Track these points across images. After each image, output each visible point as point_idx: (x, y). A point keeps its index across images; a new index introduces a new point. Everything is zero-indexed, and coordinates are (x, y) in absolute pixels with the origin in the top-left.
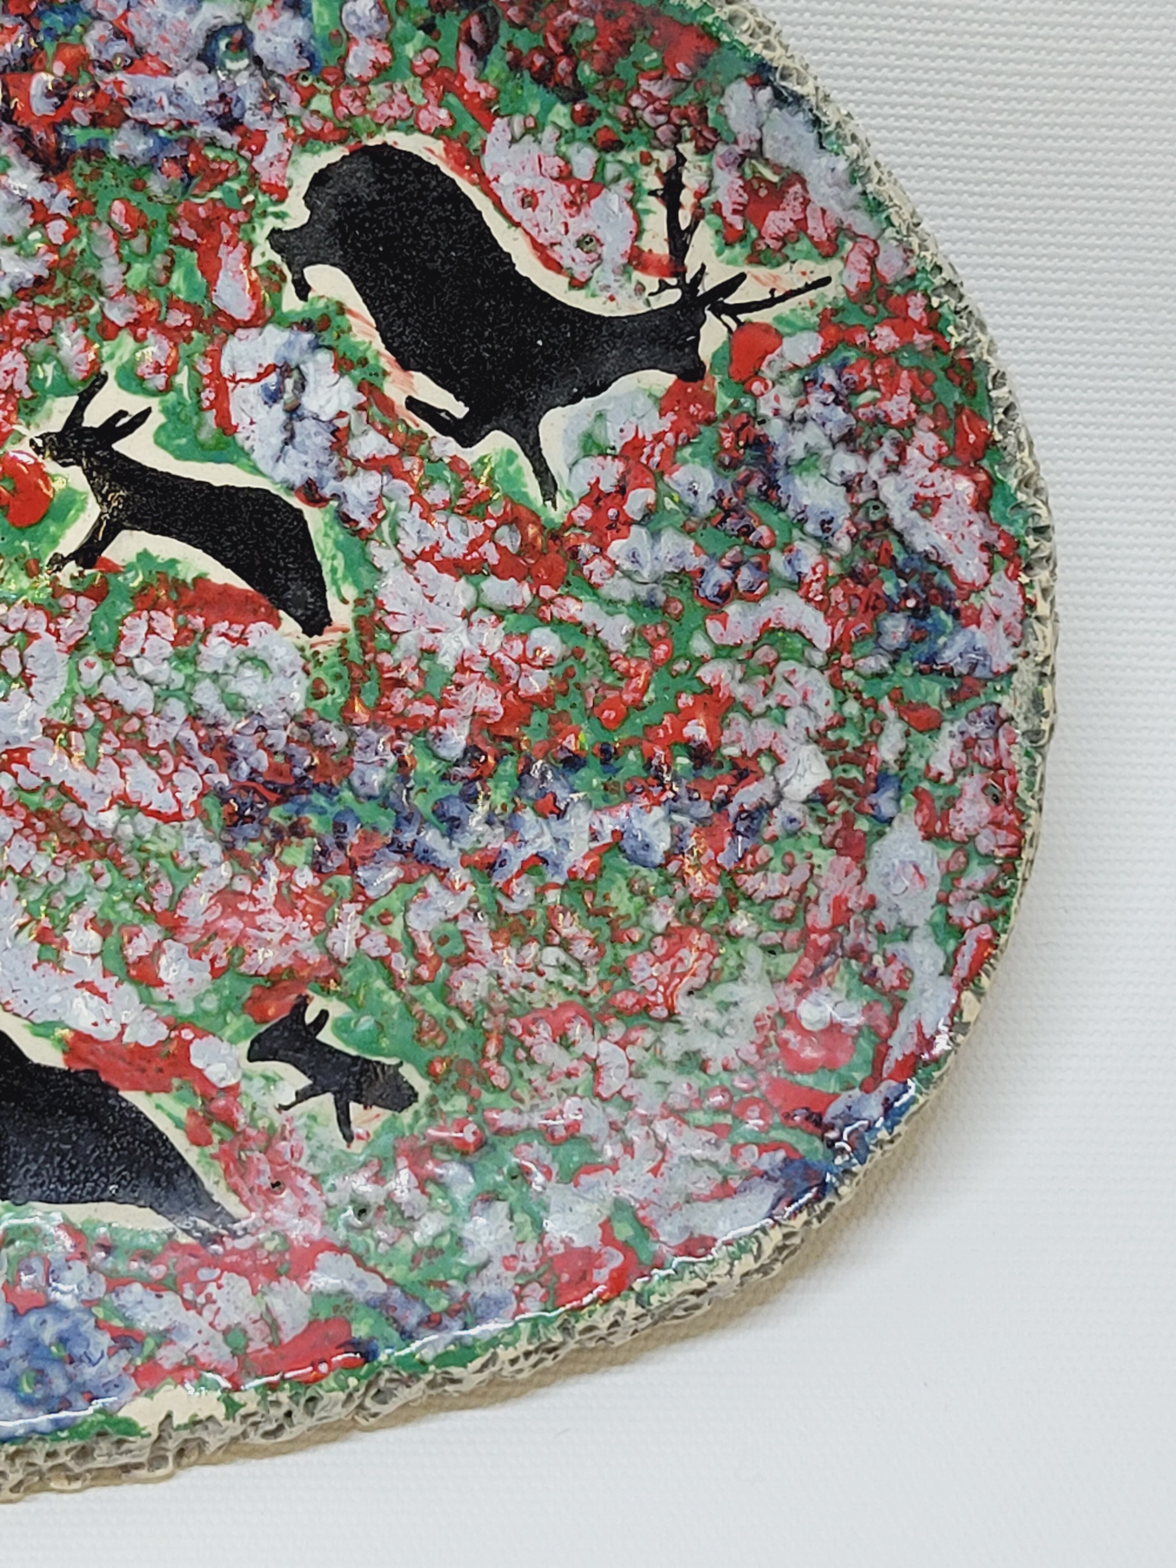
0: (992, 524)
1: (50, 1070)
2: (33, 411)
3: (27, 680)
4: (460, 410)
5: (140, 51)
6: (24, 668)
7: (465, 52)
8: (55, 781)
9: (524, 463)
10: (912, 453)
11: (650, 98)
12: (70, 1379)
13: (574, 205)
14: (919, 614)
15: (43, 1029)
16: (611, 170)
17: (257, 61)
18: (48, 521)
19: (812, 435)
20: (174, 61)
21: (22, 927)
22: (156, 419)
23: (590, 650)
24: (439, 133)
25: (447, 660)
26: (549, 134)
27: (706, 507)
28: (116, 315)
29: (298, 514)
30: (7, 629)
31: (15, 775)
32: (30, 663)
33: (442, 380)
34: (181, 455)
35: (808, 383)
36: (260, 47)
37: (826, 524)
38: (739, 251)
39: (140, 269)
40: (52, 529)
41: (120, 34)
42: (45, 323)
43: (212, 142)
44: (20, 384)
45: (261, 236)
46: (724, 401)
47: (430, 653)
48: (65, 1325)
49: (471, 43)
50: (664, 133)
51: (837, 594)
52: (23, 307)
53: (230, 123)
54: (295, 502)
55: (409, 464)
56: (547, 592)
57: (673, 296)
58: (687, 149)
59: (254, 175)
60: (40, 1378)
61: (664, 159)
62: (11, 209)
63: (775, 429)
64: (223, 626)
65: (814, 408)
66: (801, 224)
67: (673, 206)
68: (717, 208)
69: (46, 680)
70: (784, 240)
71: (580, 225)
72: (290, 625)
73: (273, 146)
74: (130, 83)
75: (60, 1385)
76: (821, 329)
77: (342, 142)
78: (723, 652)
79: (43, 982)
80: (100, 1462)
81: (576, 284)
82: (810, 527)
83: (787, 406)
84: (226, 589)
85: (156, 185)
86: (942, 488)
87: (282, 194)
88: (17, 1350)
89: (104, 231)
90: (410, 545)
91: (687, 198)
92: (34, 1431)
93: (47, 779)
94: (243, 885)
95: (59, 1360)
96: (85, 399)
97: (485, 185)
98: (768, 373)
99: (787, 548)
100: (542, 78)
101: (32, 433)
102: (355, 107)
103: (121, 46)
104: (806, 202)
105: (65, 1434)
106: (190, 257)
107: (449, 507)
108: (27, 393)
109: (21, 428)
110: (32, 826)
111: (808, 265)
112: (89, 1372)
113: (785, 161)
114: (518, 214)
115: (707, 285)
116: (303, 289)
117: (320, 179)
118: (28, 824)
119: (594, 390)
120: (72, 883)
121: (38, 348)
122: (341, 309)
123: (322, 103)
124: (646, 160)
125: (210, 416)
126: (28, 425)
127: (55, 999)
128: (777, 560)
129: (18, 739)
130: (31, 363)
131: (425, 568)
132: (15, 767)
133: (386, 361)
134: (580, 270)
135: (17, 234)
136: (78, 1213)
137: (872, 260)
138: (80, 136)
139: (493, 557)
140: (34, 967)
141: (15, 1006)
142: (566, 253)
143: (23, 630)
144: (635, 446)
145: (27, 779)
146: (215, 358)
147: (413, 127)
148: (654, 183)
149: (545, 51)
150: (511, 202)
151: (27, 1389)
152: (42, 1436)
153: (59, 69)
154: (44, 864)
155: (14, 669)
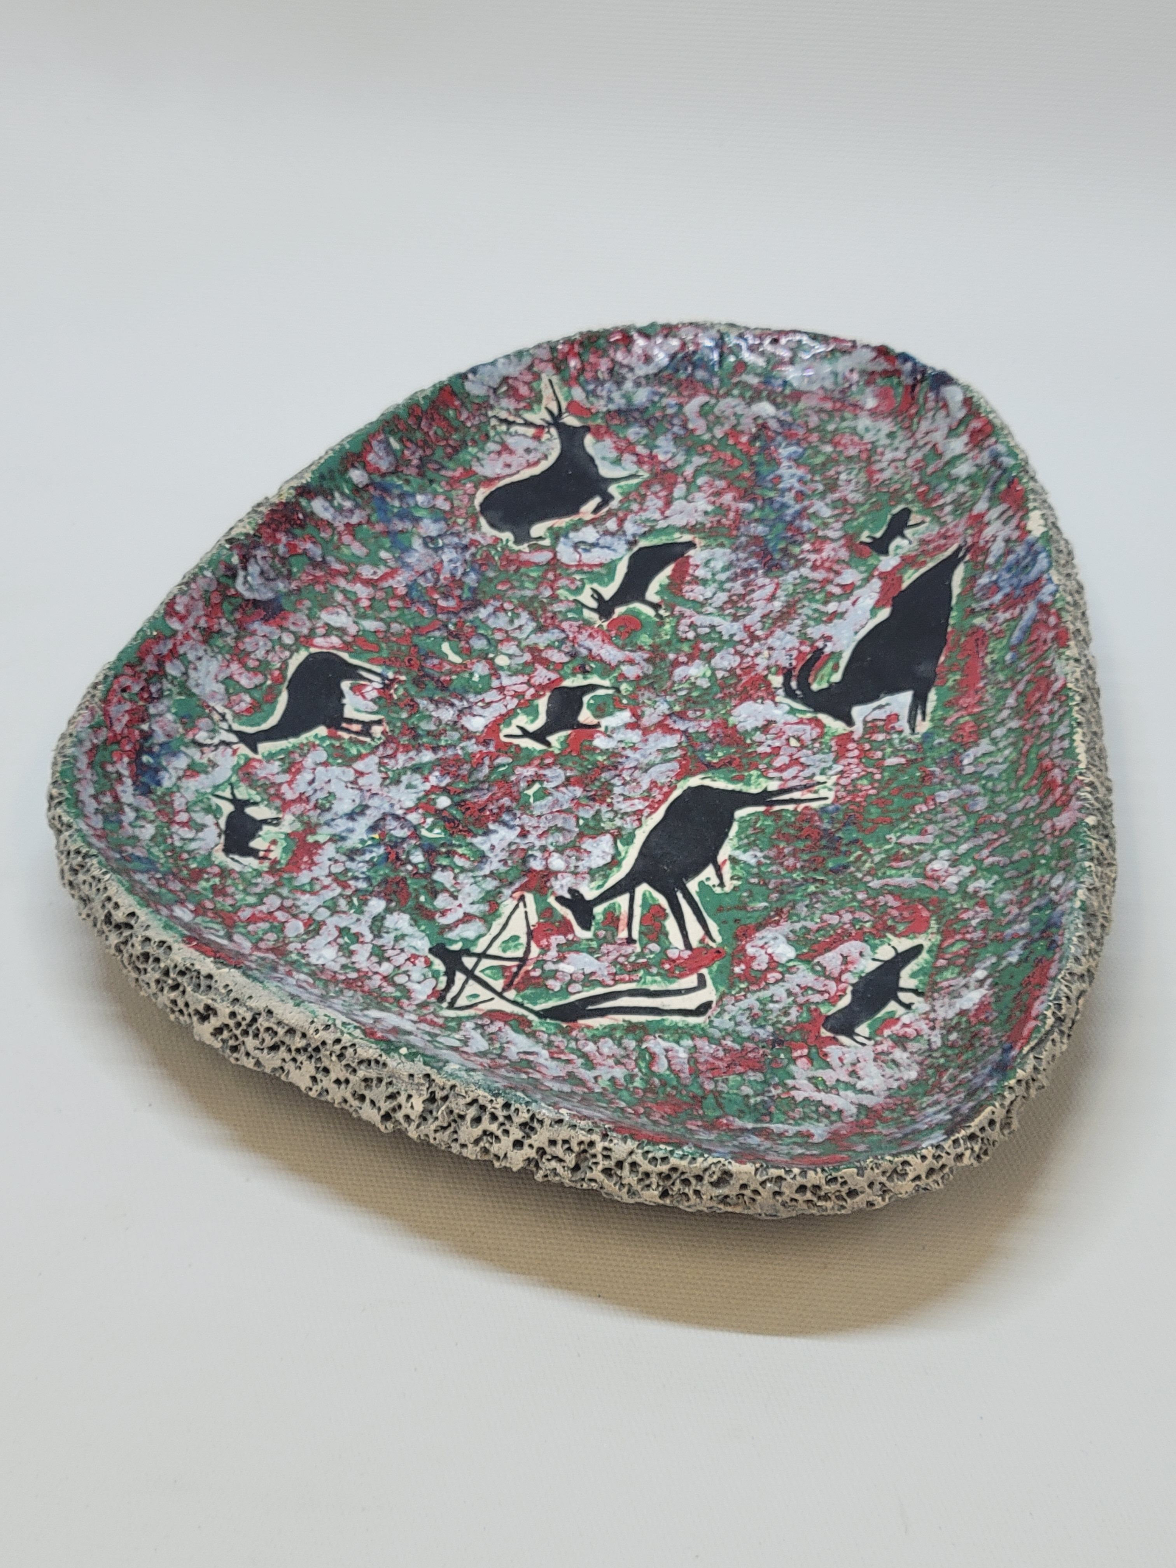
0: (656, 335)
2: (589, 622)
3: (712, 627)
4: (597, 500)
5: (431, 570)
6: (706, 627)
7: (443, 472)
8: (759, 619)
9: (623, 483)
10: (625, 362)
11: (468, 418)
13: (511, 452)
14: (695, 366)
16: (497, 439)
17: (440, 536)
18: (640, 617)
19: (616, 395)
20: (437, 559)
21: (826, 625)
22: (595, 586)
23: (707, 468)
24: (476, 487)
25: (710, 508)
26: (480, 455)
27: (645, 431)
28: (548, 593)
29: (641, 549)
30: (688, 632)
31: (757, 630)
33: (585, 501)
34: (612, 579)
35: (593, 393)
36: (434, 534)
37: (655, 393)
38: (535, 407)
39: (527, 585)
41: (423, 574)
42: (550, 615)
43: (473, 555)
44: (577, 622)
45: (516, 548)
46: (599, 421)
47: (706, 513)
49: (438, 470)
50: (483, 419)
51: (686, 393)
52: (542, 621)
53: (466, 548)
54: (635, 549)
55: (621, 514)
56: (680, 479)
57: (553, 431)
58: (490, 413)
59: (489, 545)
61: (494, 422)
62: (497, 616)
63: (612, 407)
64: (691, 571)
65: (604, 393)
66: (525, 383)
67: (514, 423)
68: (517, 410)
69: (713, 621)
70: (531, 389)
71: (520, 451)
72: (691, 552)
73: (477, 537)
74: (445, 575)
76: (570, 387)
77: (477, 519)
78: (709, 429)
79: (852, 617)
81: (546, 457)
82: (656, 399)
83: (602, 402)
84: (674, 570)
85: (491, 574)
86: (640, 352)
87: (497, 540)
88: (1014, 580)
89: (510, 593)
90: (657, 515)
91: (511, 418)
93: (759, 621)
94: (810, 564)
96: (584, 606)
97: (499, 478)
98: (588, 406)
99: (664, 408)
100: (456, 450)
102: (463, 511)
103: (429, 575)
104: (516, 379)
106: (523, 570)
107: (641, 504)
108: (581, 622)
109: (597, 624)
110: (780, 625)
111: (542, 386)
113: (498, 380)
114: (513, 469)
115: (548, 418)
116: (540, 538)
117: (493, 525)
119: (592, 460)
120: (807, 612)
121: (560, 617)
122: (550, 528)
123: (460, 521)
124: (494, 427)
125: (596, 570)
126: (595, 622)
127: (860, 613)
128: (670, 411)
129: (739, 629)
130: (567, 619)
131: (667, 513)
132: (752, 630)
133: (575, 518)
134: (539, 455)
137: (542, 361)
138: (466, 594)
139: (663, 493)
140: (845, 619)
142: (532, 457)
143: (689, 627)
144: (617, 449)
145: (758, 626)
146: (568, 566)
147: (472, 497)
148: (504, 428)
149: (445, 447)
150: (507, 471)
153: (436, 596)
154: (798, 622)
155: (707, 630)
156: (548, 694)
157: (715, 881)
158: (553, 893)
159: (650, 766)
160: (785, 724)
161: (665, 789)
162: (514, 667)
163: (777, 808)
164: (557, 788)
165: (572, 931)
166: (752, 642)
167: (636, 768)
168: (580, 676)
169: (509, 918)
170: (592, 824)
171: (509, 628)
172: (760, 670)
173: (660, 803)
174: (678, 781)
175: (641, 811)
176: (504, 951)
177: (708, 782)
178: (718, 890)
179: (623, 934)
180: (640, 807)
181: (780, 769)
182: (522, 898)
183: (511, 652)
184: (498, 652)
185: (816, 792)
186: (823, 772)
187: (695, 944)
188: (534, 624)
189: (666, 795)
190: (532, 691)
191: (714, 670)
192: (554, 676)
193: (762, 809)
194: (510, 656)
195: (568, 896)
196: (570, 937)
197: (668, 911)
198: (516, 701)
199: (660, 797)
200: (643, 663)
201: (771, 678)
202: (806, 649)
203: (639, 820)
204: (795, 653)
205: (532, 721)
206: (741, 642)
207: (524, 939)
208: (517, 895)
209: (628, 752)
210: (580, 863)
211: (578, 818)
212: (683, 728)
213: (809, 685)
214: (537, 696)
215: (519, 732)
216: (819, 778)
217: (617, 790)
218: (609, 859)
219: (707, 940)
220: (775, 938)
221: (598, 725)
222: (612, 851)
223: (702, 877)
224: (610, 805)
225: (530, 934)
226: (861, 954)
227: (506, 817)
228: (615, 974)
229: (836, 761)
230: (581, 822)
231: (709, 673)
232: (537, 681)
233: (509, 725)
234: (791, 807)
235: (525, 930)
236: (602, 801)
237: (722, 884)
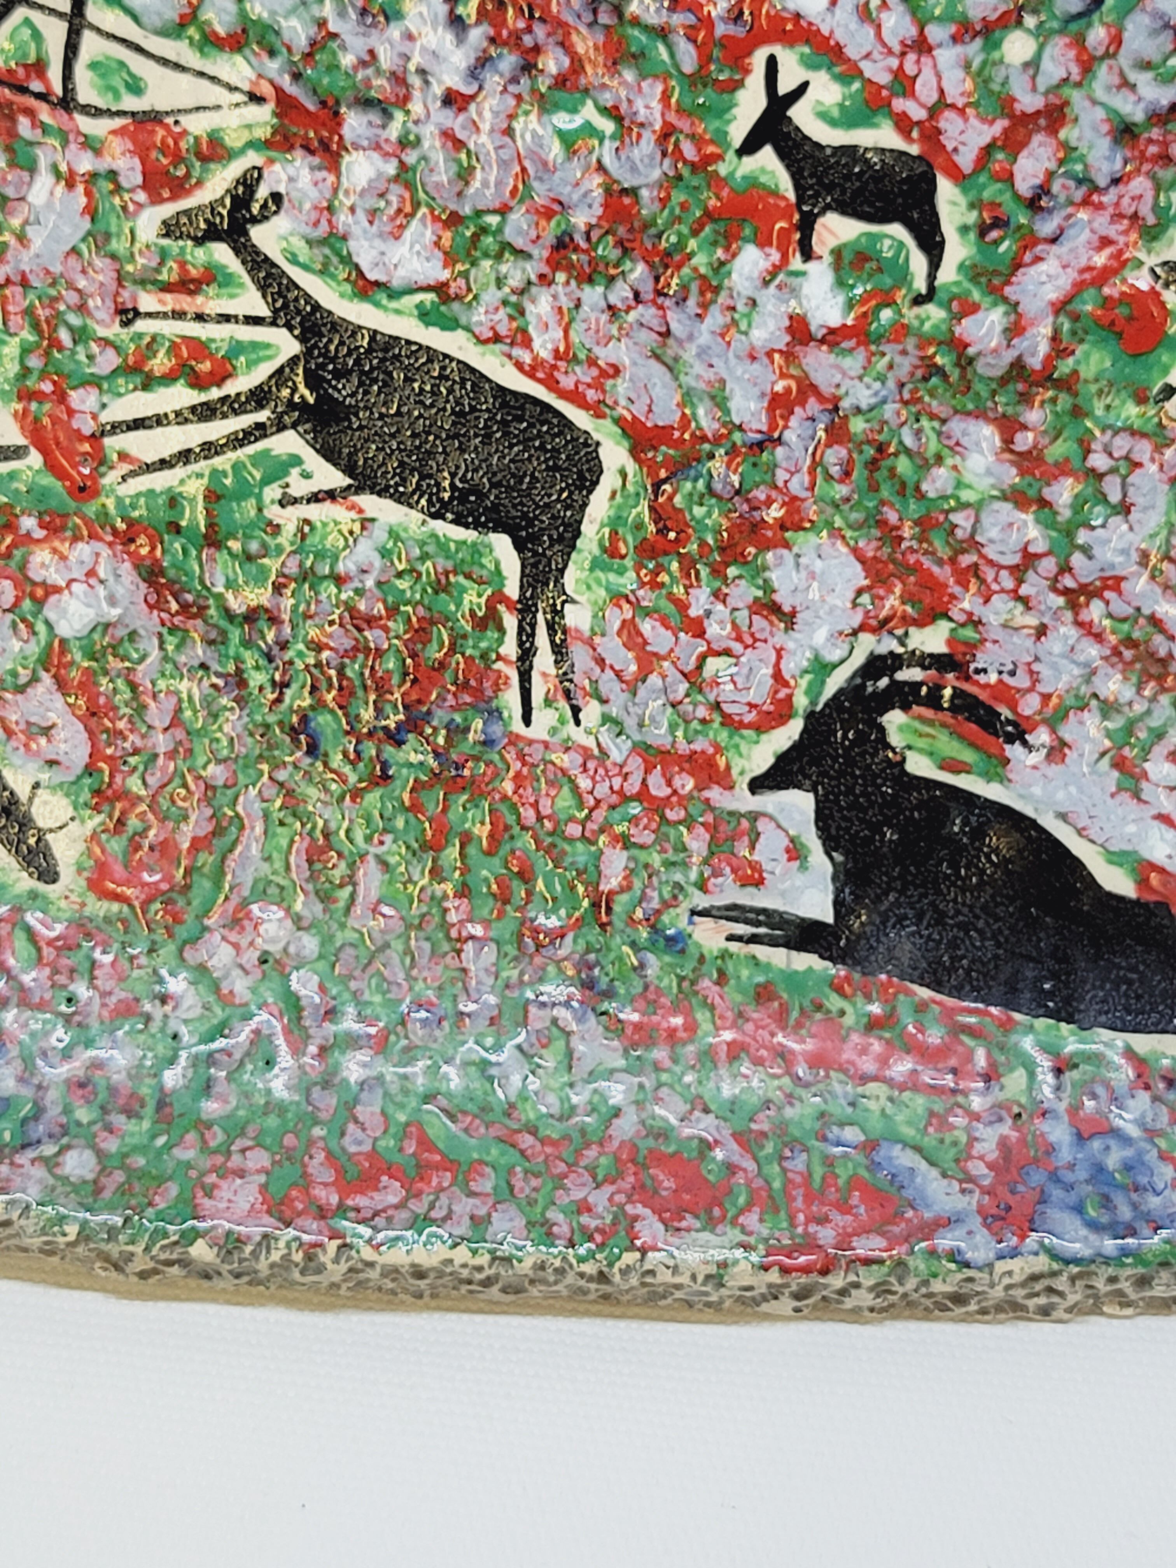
1: (1121, 899)
2: (1154, 238)
3: (1125, 509)
6: (1125, 495)
8: (1146, 611)
12: (1135, 1206)
15: (1115, 858)
18: (1160, 350)
21: (1103, 754)
30: (1110, 455)
31: (1107, 603)
32: (1131, 491)
40: (1165, 358)
44: (1145, 210)
48: (1129, 1153)
52: (1155, 133)
60: (1106, 1202)
62: (1155, 33)
69: (1145, 509)
75: (1125, 1213)
79: (1120, 811)
80: (1158, 1291)
88: (1082, 1174)
92: (1100, 1255)
93: (1138, 609)
95: (1123, 1188)
101: (1151, 260)
105: (1129, 1260)
108: (1151, 220)
109: (1142, 255)
110: (1119, 654)
112: (1154, 1202)
118: (1116, 652)
120: (1155, 714)
126: (1149, 252)
127: (1131, 829)
129: (1113, 566)
130: (1158, 187)
132: (1108, 594)
135: (1156, 58)
136: (1142, 1043)
140: (1113, 795)
141: (1092, 833)
143: (1127, 458)
145: (1119, 607)
151: (1092, 1213)
152: (1107, 1261)
154: (1128, 693)
155: (1115, 497)
156: (914, 150)
157: (299, 487)
158: (271, 161)
159: (672, 367)
160: (779, 652)
161: (591, 395)
162: (999, 75)
163: (510, 622)
164: (600, 167)
165: (156, 199)
166: (1066, 592)
167: (667, 334)
168: (972, 217)
169: (201, 74)
170: (488, 241)
171: (1124, 59)
172: (968, 602)
173: (551, 384)
174: (619, 421)
175: (527, 343)
176: (93, 66)
177: (608, 482)
178: (272, 492)
179: (148, 301)
180: (536, 344)
181: (629, 630)
182: (255, 98)
183: (1047, 64)
184: (1042, 34)
185: (548, 702)
186: (606, 719)
187: (112, 443)
188: (1139, 116)
189: (575, 397)
190: (918, 113)
191: (977, 507)
192: (966, 160)
193: (512, 590)
194: (1033, 65)
195: (262, 192)
196: (141, 196)
197: (215, 393)
198: (884, 78)
199: (567, 382)
200: (1009, 356)
201: (943, 628)
202: (1030, 705)
203: (497, 339)
204: (1021, 681)
205: (823, 116)
206: (1066, 568)
207: (130, 103)
208: (266, 90)
209: (716, 318)
210: (361, 215)
211: (503, 211)
212: (790, 436)
213: (906, 707)
214: (903, 124)
215: (784, 86)
216: (591, 712)
217: (593, 295)
218: (372, 276)
219: (125, 468)
220: (112, 601)
221: (808, 254)
222: (396, 284)
223: (313, 460)
224: (545, 280)
225: (153, 117)
226: (52, 763)
227: (509, 61)
228: (24, 283)
229: (642, 749)
230: (493, 220)
231: (967, 496)
232: (950, 123)
233: (809, 65)
234: (510, 648)
235: (161, 107)
236: (554, 264)
237: (286, 501)
